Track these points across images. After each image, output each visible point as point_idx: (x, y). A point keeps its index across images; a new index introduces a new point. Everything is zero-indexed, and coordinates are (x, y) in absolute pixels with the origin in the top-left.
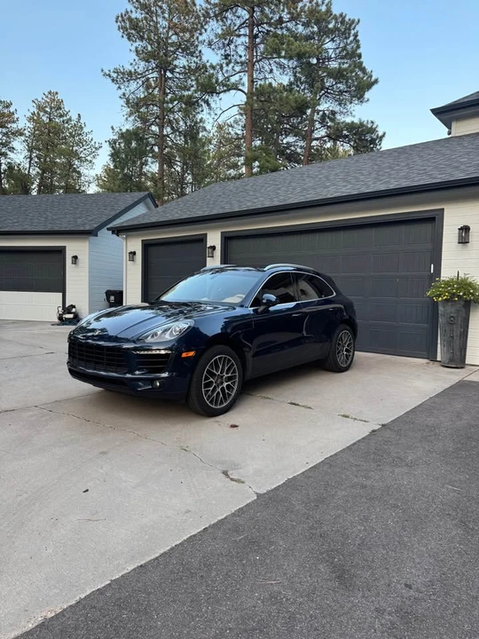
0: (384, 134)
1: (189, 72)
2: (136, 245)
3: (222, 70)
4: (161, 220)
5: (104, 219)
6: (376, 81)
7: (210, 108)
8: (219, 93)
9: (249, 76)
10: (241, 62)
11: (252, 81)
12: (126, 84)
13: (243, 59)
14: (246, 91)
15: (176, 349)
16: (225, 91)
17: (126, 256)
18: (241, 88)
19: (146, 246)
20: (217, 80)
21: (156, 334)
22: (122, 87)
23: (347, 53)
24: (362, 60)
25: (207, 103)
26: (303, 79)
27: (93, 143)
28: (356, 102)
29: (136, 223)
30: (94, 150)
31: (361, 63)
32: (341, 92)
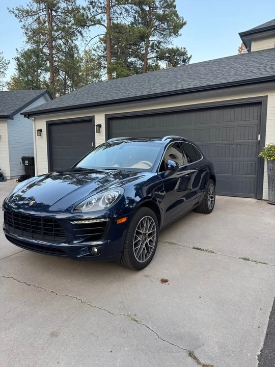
0: (191, 56)
1: (67, 12)
2: (42, 124)
3: (90, 11)
4: (60, 106)
5: (18, 107)
6: (185, 23)
7: (83, 37)
8: (88, 26)
9: (108, 15)
10: (101, 7)
11: (110, 19)
12: (25, 18)
13: (103, 5)
14: (106, 26)
15: (109, 216)
16: (93, 25)
17: (35, 133)
18: (103, 23)
19: (50, 125)
20: (87, 17)
21: (90, 203)
22: (23, 20)
23: (168, 4)
24: (176, 9)
25: (80, 32)
26: (140, 20)
27: (4, 60)
28: (174, 36)
29: (41, 109)
30: (5, 65)
31: (176, 11)
32: (164, 30)
